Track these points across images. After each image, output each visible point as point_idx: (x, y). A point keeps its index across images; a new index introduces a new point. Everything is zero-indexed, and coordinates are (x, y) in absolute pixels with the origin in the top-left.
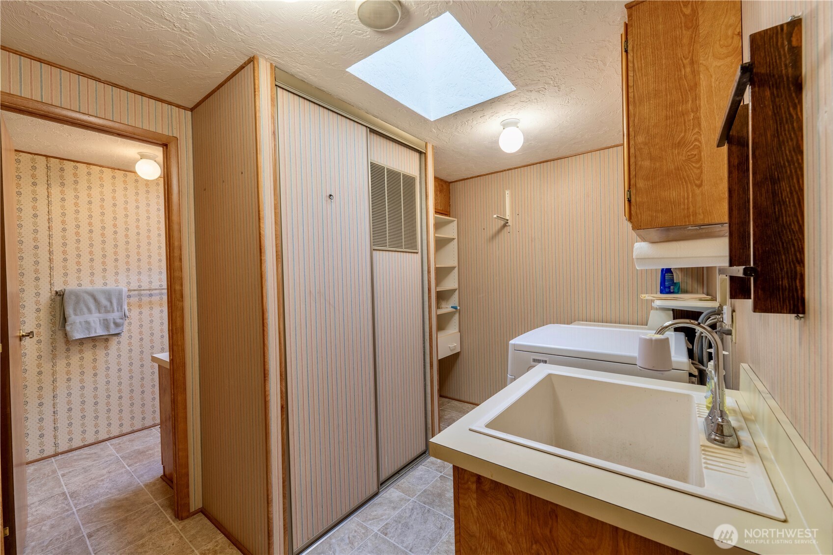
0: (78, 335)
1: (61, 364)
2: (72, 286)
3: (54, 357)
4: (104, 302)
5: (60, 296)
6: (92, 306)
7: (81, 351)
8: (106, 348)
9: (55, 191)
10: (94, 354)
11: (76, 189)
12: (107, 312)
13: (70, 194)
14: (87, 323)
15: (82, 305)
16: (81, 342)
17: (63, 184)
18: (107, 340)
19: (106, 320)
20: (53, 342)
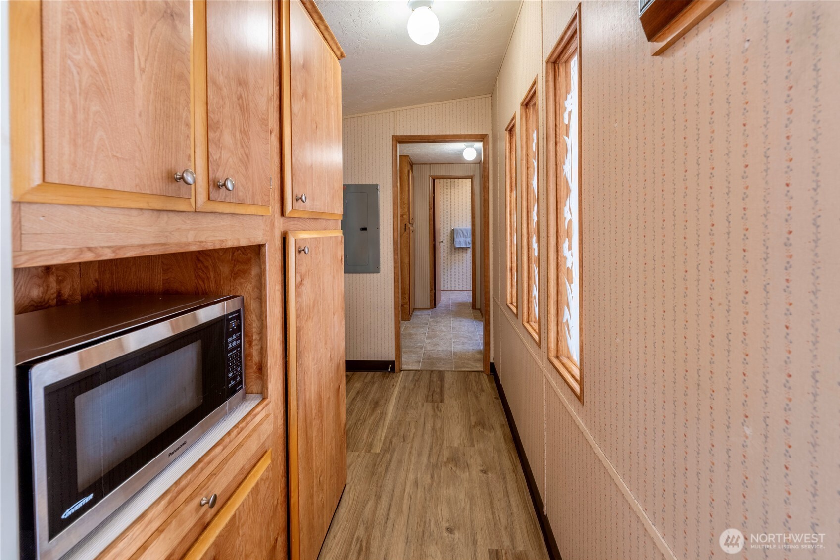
0: (457, 246)
1: (453, 256)
2: (456, 227)
3: (451, 254)
4: (466, 234)
5: (453, 230)
6: (462, 235)
7: (459, 253)
8: (466, 253)
9: (453, 189)
10: (463, 255)
11: (458, 189)
12: (466, 238)
13: (457, 190)
14: (460, 241)
15: (459, 234)
16: (459, 248)
17: (455, 187)
18: (467, 249)
19: (466, 241)
20: (451, 248)
